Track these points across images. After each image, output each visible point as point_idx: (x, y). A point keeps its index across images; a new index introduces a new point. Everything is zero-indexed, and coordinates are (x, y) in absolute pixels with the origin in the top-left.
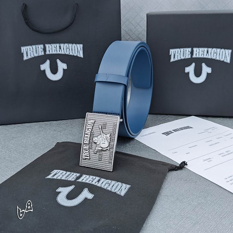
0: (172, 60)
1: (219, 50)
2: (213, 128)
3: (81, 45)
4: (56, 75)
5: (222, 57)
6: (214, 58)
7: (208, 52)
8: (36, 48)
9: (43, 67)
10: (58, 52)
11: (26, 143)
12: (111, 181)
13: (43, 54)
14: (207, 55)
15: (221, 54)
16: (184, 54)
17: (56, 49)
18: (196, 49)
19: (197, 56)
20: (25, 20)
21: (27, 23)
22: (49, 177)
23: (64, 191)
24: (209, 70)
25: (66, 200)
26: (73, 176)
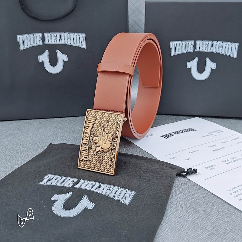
0: (173, 54)
1: (224, 43)
2: (219, 131)
3: (84, 35)
4: (55, 67)
5: (228, 52)
6: (219, 52)
7: (212, 46)
8: (34, 37)
9: (41, 58)
10: (58, 42)
11: (23, 140)
12: (113, 187)
13: (41, 43)
14: (212, 49)
15: (227, 48)
16: (186, 47)
17: (56, 38)
18: (200, 42)
19: (201, 50)
20: (21, 5)
21: (23, 9)
22: (43, 183)
23: (61, 199)
24: (213, 66)
25: (63, 210)
26: (70, 181)
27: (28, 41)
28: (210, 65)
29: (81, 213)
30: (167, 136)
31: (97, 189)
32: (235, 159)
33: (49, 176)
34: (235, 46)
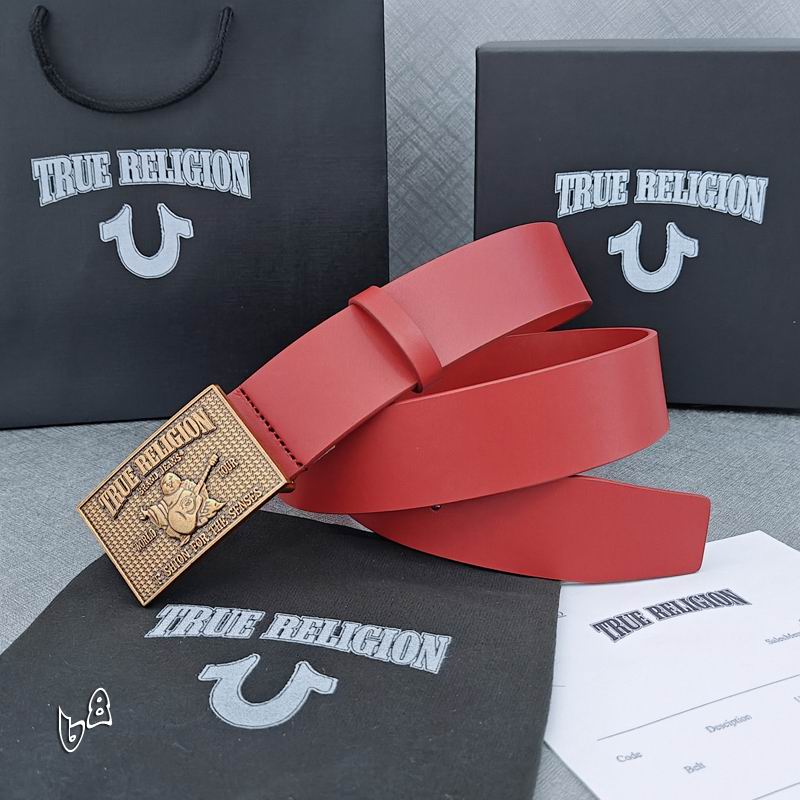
0: (564, 210)
1: (724, 178)
3: (245, 156)
4: (155, 259)
5: (736, 204)
6: (709, 205)
7: (686, 186)
8: (84, 165)
9: (108, 230)
10: (163, 179)
13: (108, 183)
14: (685, 194)
15: (732, 193)
16: (603, 189)
17: (156, 166)
18: (647, 174)
19: (651, 198)
20: (42, 65)
21: (50, 76)
27: (66, 176)
31: (334, 640)
34: (758, 185)
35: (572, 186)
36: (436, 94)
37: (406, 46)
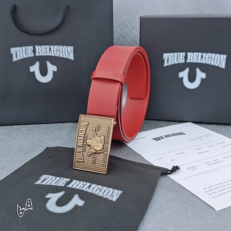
0: (166, 64)
1: (213, 55)
2: (207, 136)
3: (72, 48)
4: (46, 77)
5: (217, 63)
6: (209, 63)
7: (202, 57)
8: (26, 50)
9: (32, 69)
10: (48, 54)
12: (102, 187)
13: (32, 55)
14: (202, 60)
15: (216, 60)
16: (177, 58)
17: (46, 50)
18: (190, 54)
19: (192, 61)
21: (16, 24)
22: (38, 182)
23: (54, 197)
24: (203, 75)
25: (56, 207)
26: (63, 181)
27: (20, 53)
28: (200, 75)
29: (72, 210)
30: (157, 139)
31: (88, 189)
32: (217, 161)
33: (44, 176)
34: (224, 57)
35: (168, 57)
36: (131, 31)
37: (122, 17)
